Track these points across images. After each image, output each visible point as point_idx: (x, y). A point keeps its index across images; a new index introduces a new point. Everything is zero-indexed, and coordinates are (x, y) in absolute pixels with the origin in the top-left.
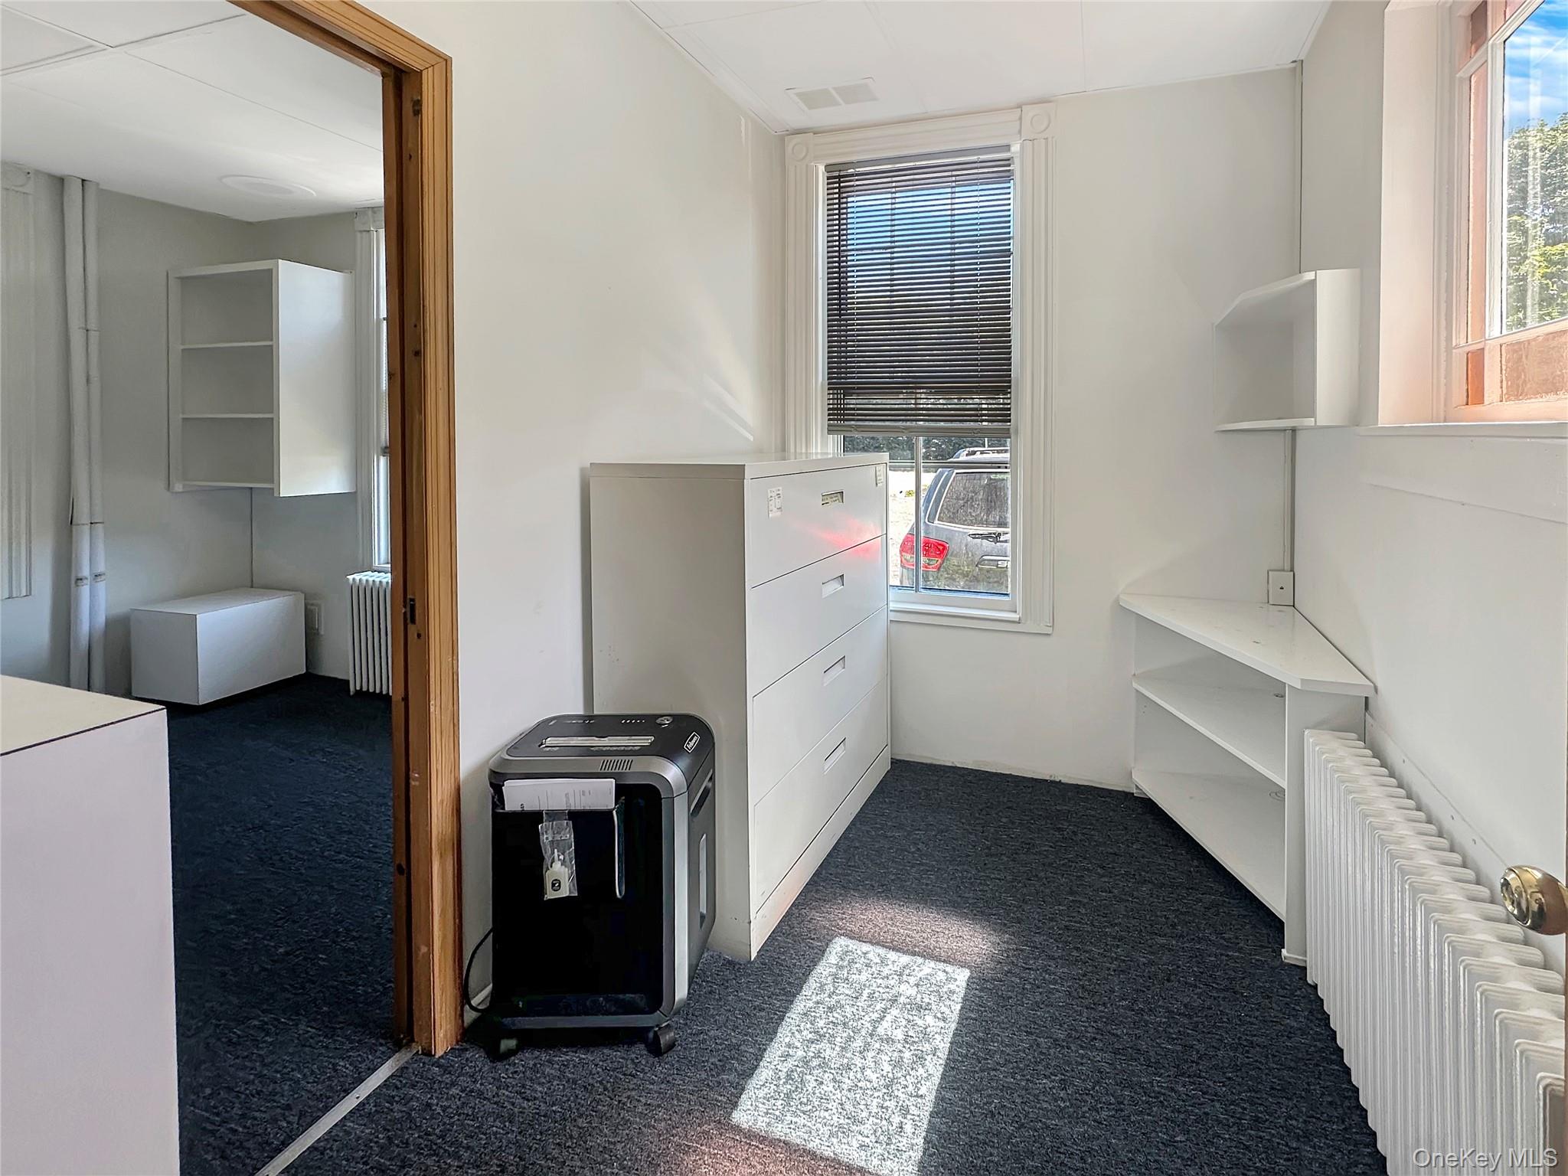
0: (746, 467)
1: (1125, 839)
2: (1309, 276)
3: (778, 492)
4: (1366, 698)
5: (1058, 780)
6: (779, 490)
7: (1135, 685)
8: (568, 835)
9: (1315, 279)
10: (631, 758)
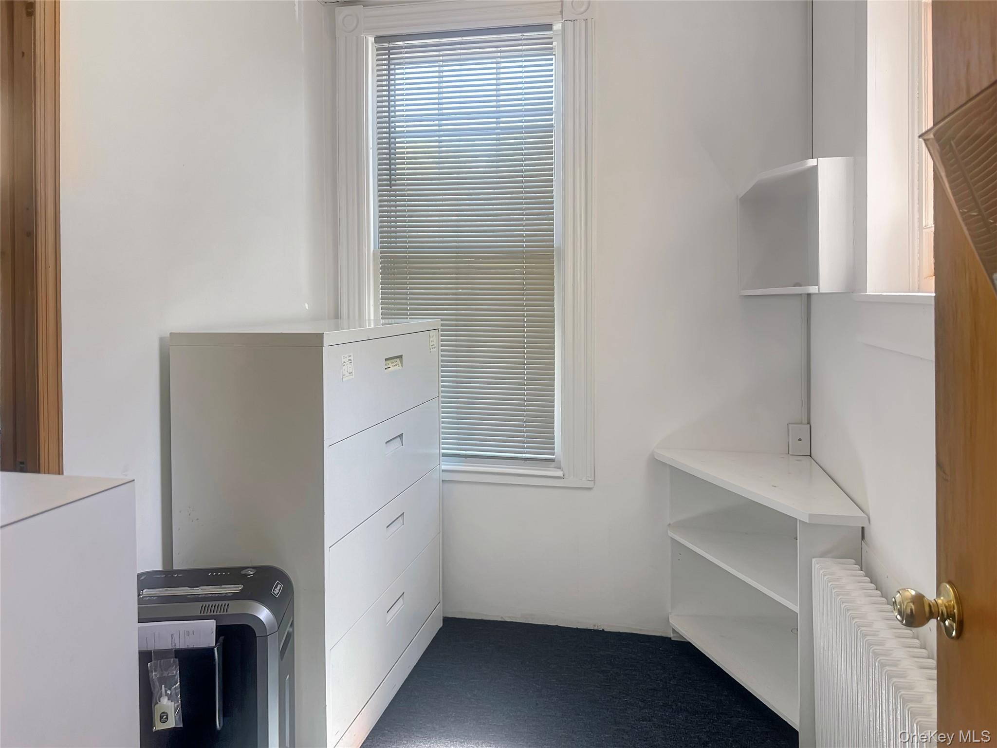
0: (324, 335)
1: (663, 677)
2: (812, 162)
3: (349, 358)
4: (863, 528)
5: (602, 629)
6: (350, 356)
7: (671, 534)
8: (175, 672)
9: (817, 165)
10: (227, 602)
